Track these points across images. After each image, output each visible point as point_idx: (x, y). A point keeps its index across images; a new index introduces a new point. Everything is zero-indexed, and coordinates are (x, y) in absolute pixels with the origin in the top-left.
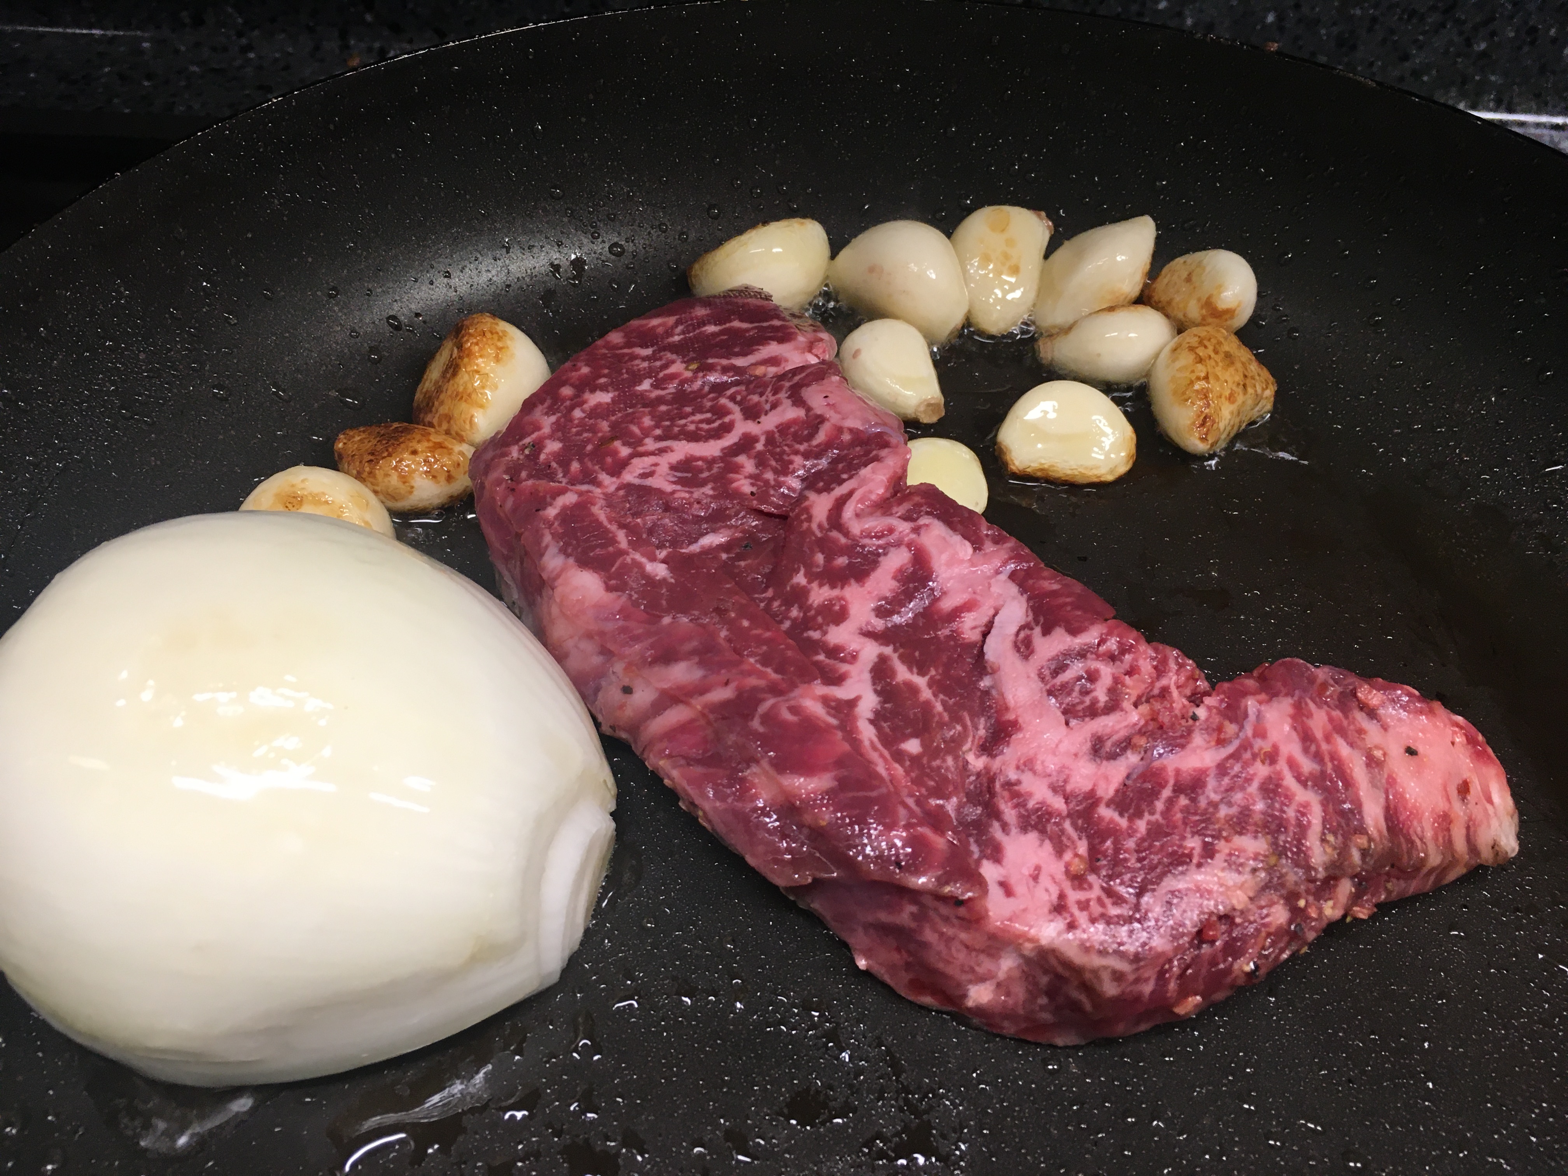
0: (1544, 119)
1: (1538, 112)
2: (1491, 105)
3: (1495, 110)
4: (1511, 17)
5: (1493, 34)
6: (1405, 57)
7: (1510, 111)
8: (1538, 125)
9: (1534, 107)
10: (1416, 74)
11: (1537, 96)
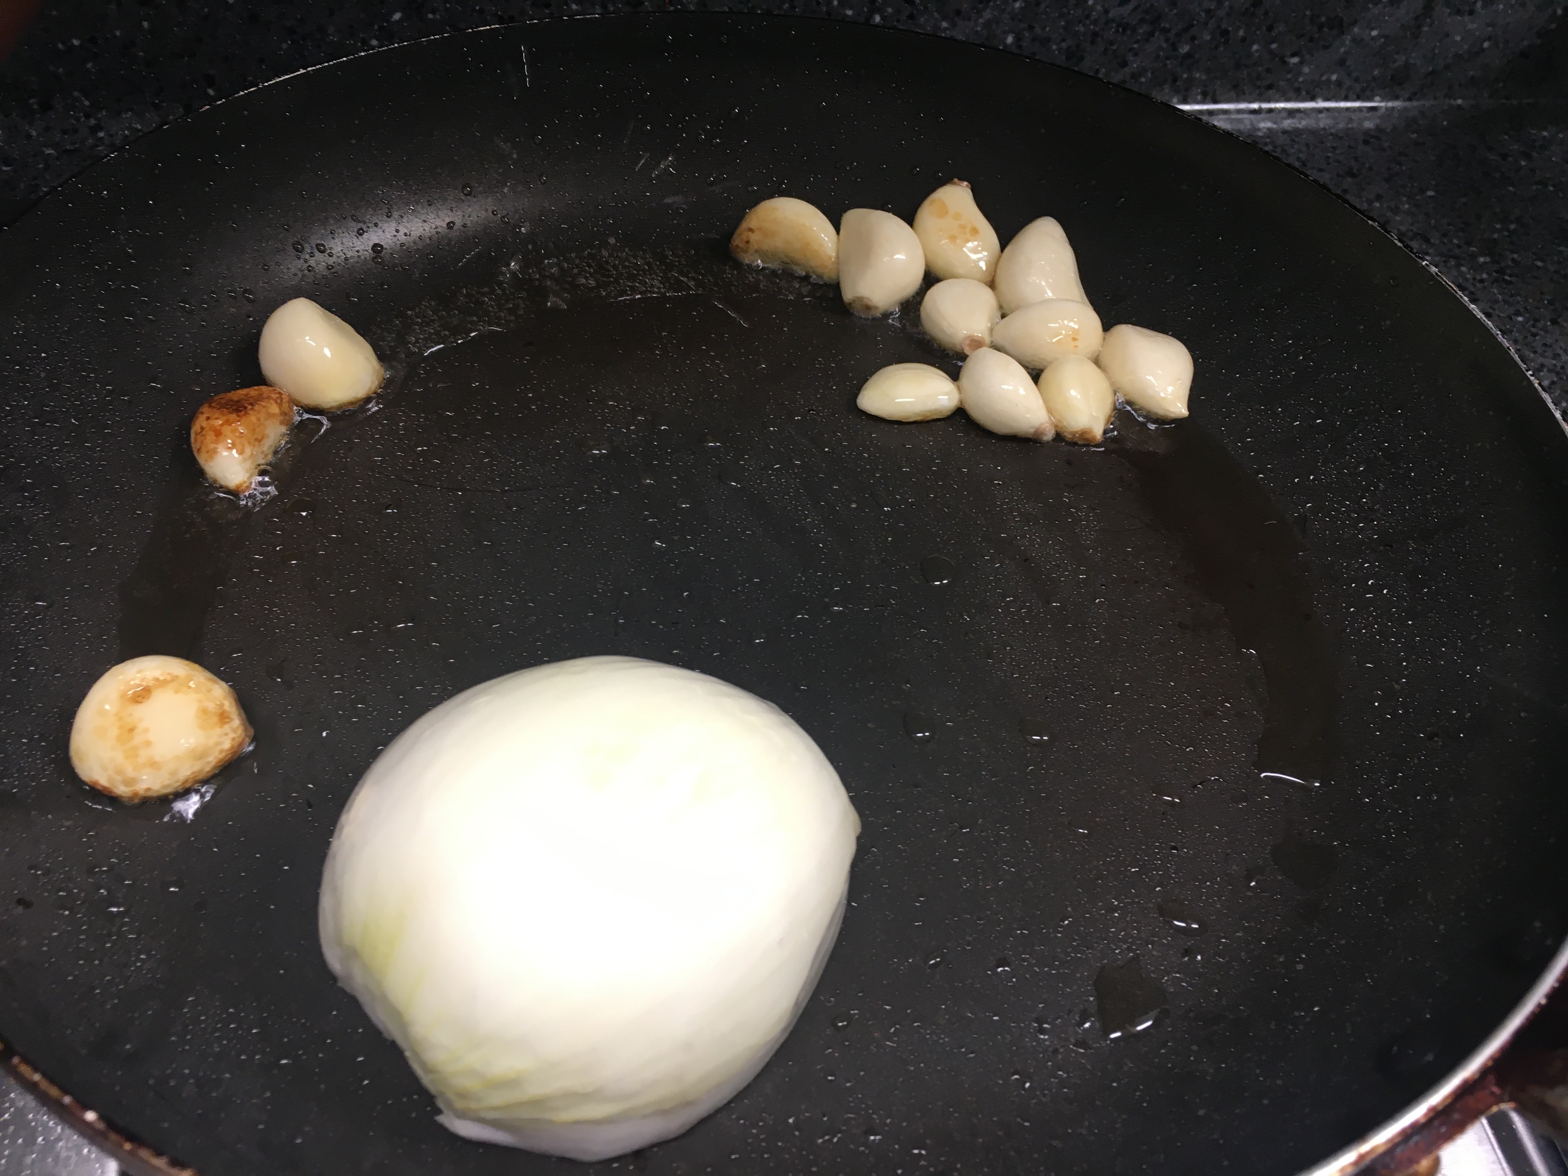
0: (1242, 106)
1: (1237, 100)
2: (1199, 97)
3: (1203, 102)
4: (1206, 24)
5: (1193, 38)
6: (1124, 64)
7: (1215, 102)
8: (1239, 111)
9: (1234, 96)
10: (1135, 76)
11: (1235, 87)
